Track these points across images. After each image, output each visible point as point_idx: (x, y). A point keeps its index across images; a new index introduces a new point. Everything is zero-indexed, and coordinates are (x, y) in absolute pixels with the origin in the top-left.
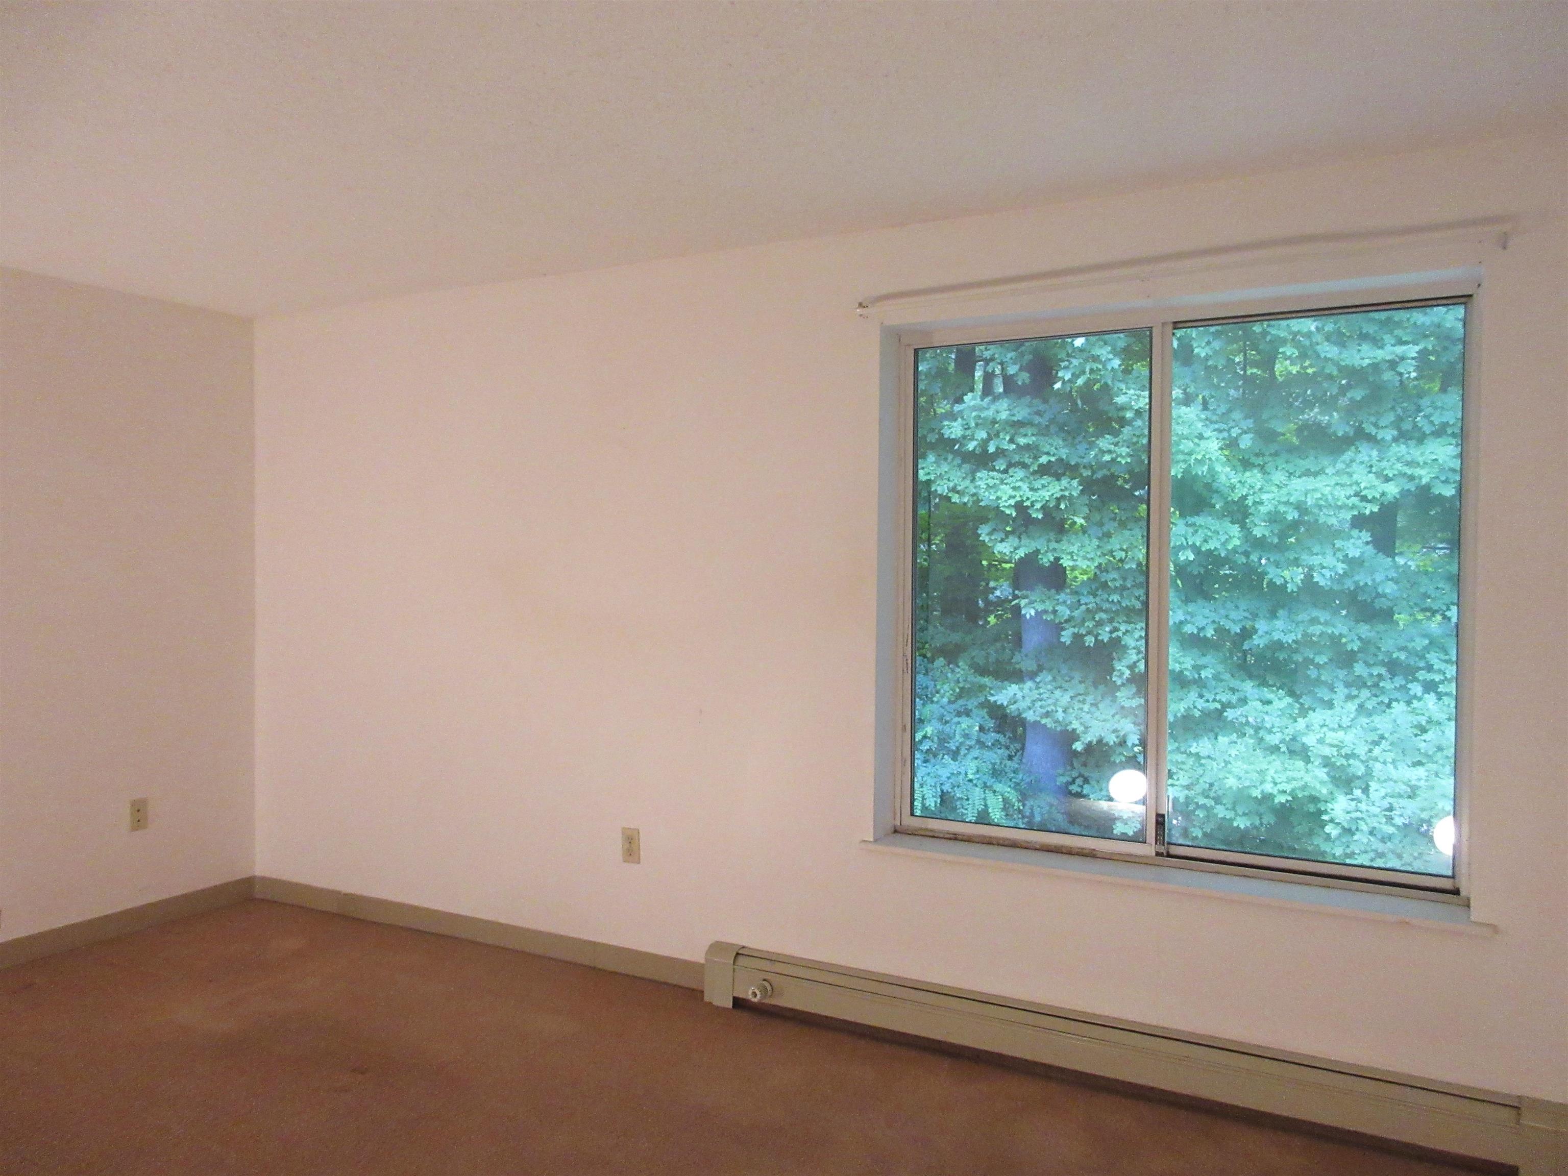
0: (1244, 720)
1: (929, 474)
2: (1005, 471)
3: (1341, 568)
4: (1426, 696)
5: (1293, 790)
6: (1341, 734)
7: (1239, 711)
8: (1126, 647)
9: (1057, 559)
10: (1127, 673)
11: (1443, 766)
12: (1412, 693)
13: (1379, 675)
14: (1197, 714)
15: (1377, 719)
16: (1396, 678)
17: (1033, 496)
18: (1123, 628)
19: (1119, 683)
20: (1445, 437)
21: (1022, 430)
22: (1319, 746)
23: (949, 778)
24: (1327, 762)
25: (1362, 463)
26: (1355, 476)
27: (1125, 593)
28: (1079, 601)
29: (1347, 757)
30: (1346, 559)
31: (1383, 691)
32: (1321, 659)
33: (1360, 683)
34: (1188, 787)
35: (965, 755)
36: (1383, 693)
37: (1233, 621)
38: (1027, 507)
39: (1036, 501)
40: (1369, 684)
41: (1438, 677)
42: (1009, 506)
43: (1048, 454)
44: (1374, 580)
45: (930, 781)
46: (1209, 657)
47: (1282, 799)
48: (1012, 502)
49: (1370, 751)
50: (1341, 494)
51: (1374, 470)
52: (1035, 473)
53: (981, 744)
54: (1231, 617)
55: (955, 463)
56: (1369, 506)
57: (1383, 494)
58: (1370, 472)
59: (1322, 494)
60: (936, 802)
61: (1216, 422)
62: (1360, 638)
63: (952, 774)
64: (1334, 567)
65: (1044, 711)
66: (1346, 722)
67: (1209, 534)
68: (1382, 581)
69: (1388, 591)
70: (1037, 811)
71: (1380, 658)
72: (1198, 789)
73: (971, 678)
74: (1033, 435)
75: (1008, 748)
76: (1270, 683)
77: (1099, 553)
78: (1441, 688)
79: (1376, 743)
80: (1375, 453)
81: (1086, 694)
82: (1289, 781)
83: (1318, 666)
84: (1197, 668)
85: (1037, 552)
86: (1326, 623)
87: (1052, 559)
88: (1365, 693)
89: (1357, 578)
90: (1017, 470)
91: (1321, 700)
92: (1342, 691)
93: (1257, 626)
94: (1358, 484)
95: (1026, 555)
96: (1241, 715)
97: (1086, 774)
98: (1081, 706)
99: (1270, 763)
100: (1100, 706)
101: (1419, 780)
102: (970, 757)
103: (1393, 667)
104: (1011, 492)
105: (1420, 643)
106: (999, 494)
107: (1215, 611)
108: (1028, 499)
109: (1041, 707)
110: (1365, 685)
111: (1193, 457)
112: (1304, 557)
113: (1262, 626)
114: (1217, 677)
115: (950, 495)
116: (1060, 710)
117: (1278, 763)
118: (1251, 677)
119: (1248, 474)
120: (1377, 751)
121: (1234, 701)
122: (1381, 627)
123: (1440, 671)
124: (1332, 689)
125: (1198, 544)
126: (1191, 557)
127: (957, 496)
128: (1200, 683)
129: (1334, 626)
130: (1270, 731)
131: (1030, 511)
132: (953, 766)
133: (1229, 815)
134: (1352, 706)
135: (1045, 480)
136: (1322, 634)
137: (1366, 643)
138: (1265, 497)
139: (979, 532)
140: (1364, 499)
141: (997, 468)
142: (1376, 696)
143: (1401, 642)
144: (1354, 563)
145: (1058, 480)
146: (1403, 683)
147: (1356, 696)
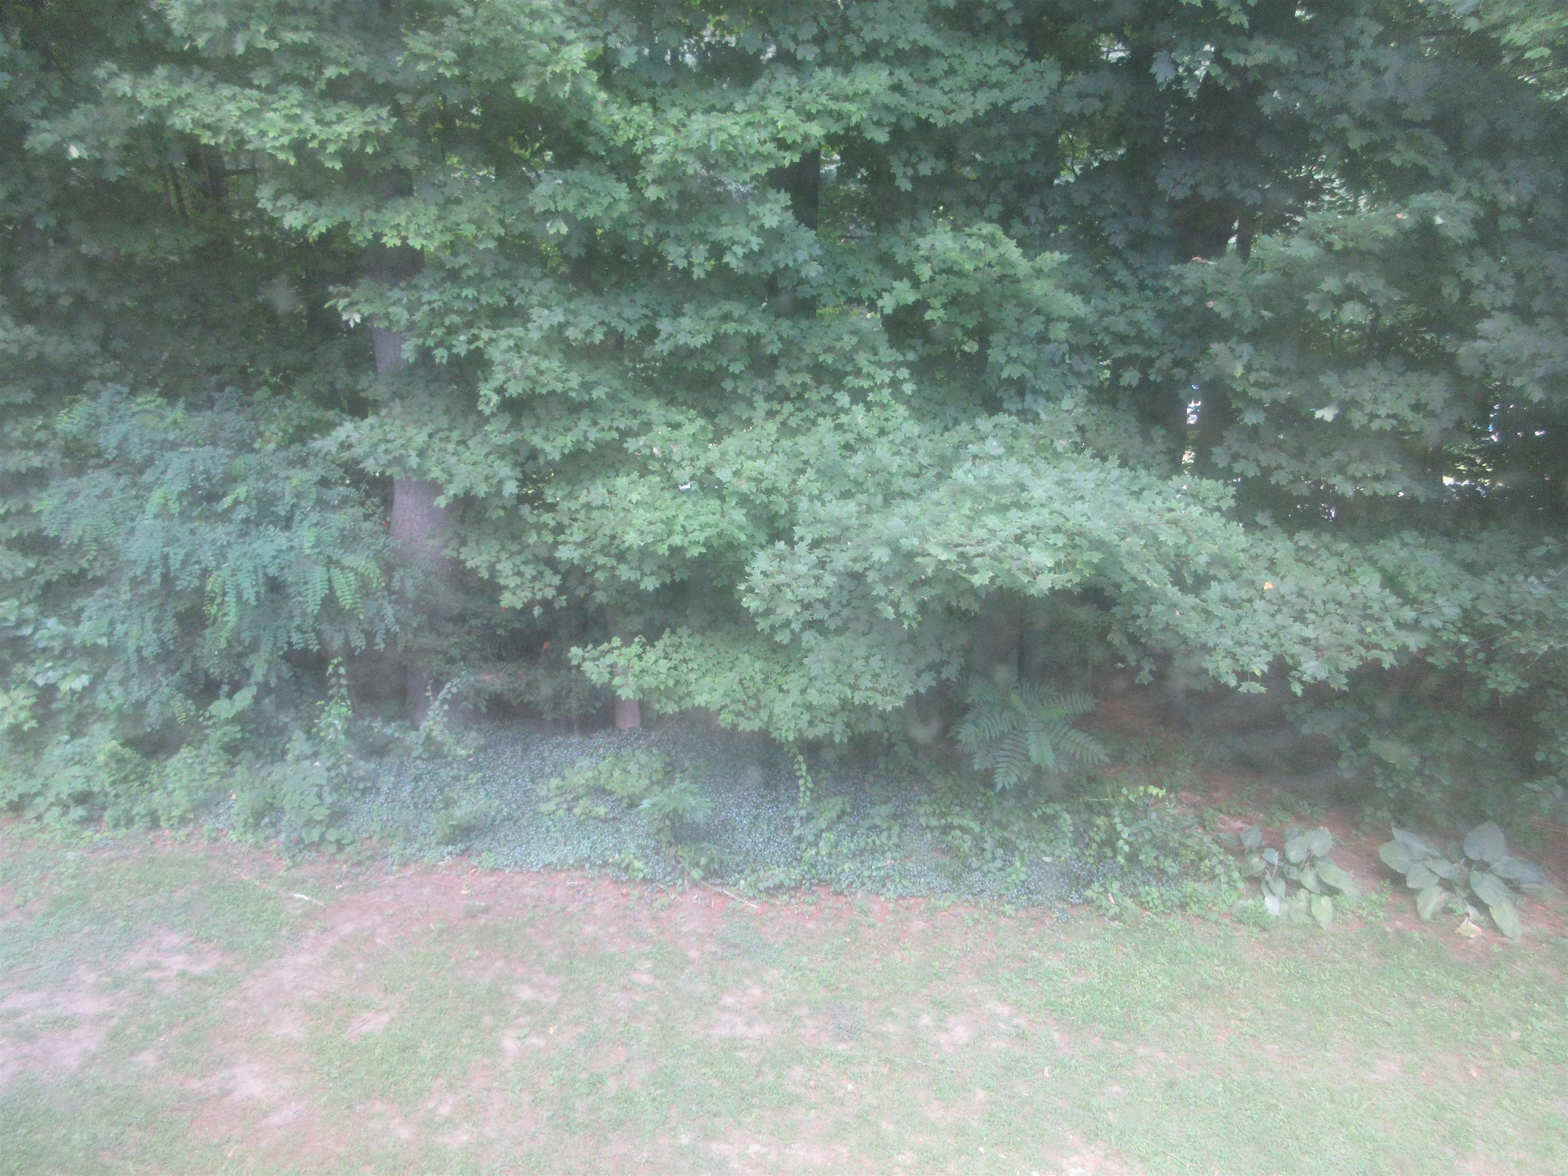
0: (648, 452)
1: (158, 96)
2: (269, 90)
3: (756, 243)
4: (854, 407)
5: (707, 539)
6: (760, 463)
7: (642, 441)
8: (490, 363)
9: (378, 236)
10: (495, 399)
11: (875, 495)
12: (839, 404)
13: (804, 385)
14: (590, 447)
15: (801, 439)
16: (822, 387)
17: (323, 133)
18: (485, 335)
19: (487, 412)
20: (876, 63)
21: (291, 20)
22: (735, 480)
23: (274, 558)
24: (744, 500)
25: (778, 94)
26: (771, 113)
27: (484, 287)
28: (419, 299)
29: (768, 492)
30: (762, 231)
31: (808, 403)
32: (736, 368)
33: (782, 396)
34: (582, 544)
35: (301, 522)
36: (808, 406)
37: (628, 321)
38: (314, 152)
39: (328, 140)
40: (793, 395)
41: (866, 384)
42: (282, 148)
43: (338, 64)
44: (795, 260)
45: (248, 565)
46: (601, 371)
47: (695, 552)
48: (285, 140)
49: (794, 481)
50: (754, 137)
51: (794, 104)
52: (323, 95)
53: (321, 503)
54: (625, 315)
55: (205, 81)
56: (787, 154)
57: (806, 138)
58: (789, 107)
59: (730, 136)
60: (257, 593)
61: (587, 25)
62: (781, 338)
63: (281, 551)
64: (748, 242)
65: (390, 457)
66: (766, 446)
67: (586, 195)
68: (805, 262)
69: (813, 274)
70: (409, 584)
71: (805, 362)
72: (597, 545)
73: (306, 413)
74: (308, 28)
75: (362, 504)
76: (681, 399)
77: (440, 227)
78: (871, 397)
79: (802, 472)
80: (794, 81)
81: (451, 429)
82: (703, 527)
83: (735, 376)
84: (587, 386)
85: (346, 225)
86: (741, 320)
87: (370, 236)
88: (788, 408)
89: (776, 257)
90: (291, 88)
91: (739, 419)
92: (762, 406)
93: (659, 326)
94: (774, 123)
95: (328, 230)
96: (645, 445)
97: (463, 533)
98: (443, 445)
99: (679, 506)
100: (471, 443)
101: (850, 518)
102: (306, 523)
103: (819, 372)
104: (282, 123)
105: (849, 341)
106: (262, 126)
107: (606, 308)
108: (314, 137)
109: (387, 452)
110: (787, 397)
111: (549, 68)
112: (712, 229)
113: (664, 326)
114: (613, 397)
115: (197, 132)
116: (413, 454)
117: (689, 505)
118: (658, 392)
119: (635, 109)
120: (802, 481)
121: (635, 428)
122: (804, 323)
123: (870, 376)
124: (751, 404)
125: (571, 210)
126: (564, 230)
127: (209, 133)
128: (591, 406)
129: (751, 324)
130: (679, 466)
131: (321, 158)
132: (282, 540)
133: (634, 576)
134: (772, 427)
135: (343, 108)
136: (737, 333)
137: (788, 343)
138: (658, 141)
139: (258, 195)
140: (782, 145)
141: (256, 82)
142: (800, 410)
143: (827, 342)
144: (774, 236)
145: (363, 108)
146: (830, 392)
147: (777, 412)
